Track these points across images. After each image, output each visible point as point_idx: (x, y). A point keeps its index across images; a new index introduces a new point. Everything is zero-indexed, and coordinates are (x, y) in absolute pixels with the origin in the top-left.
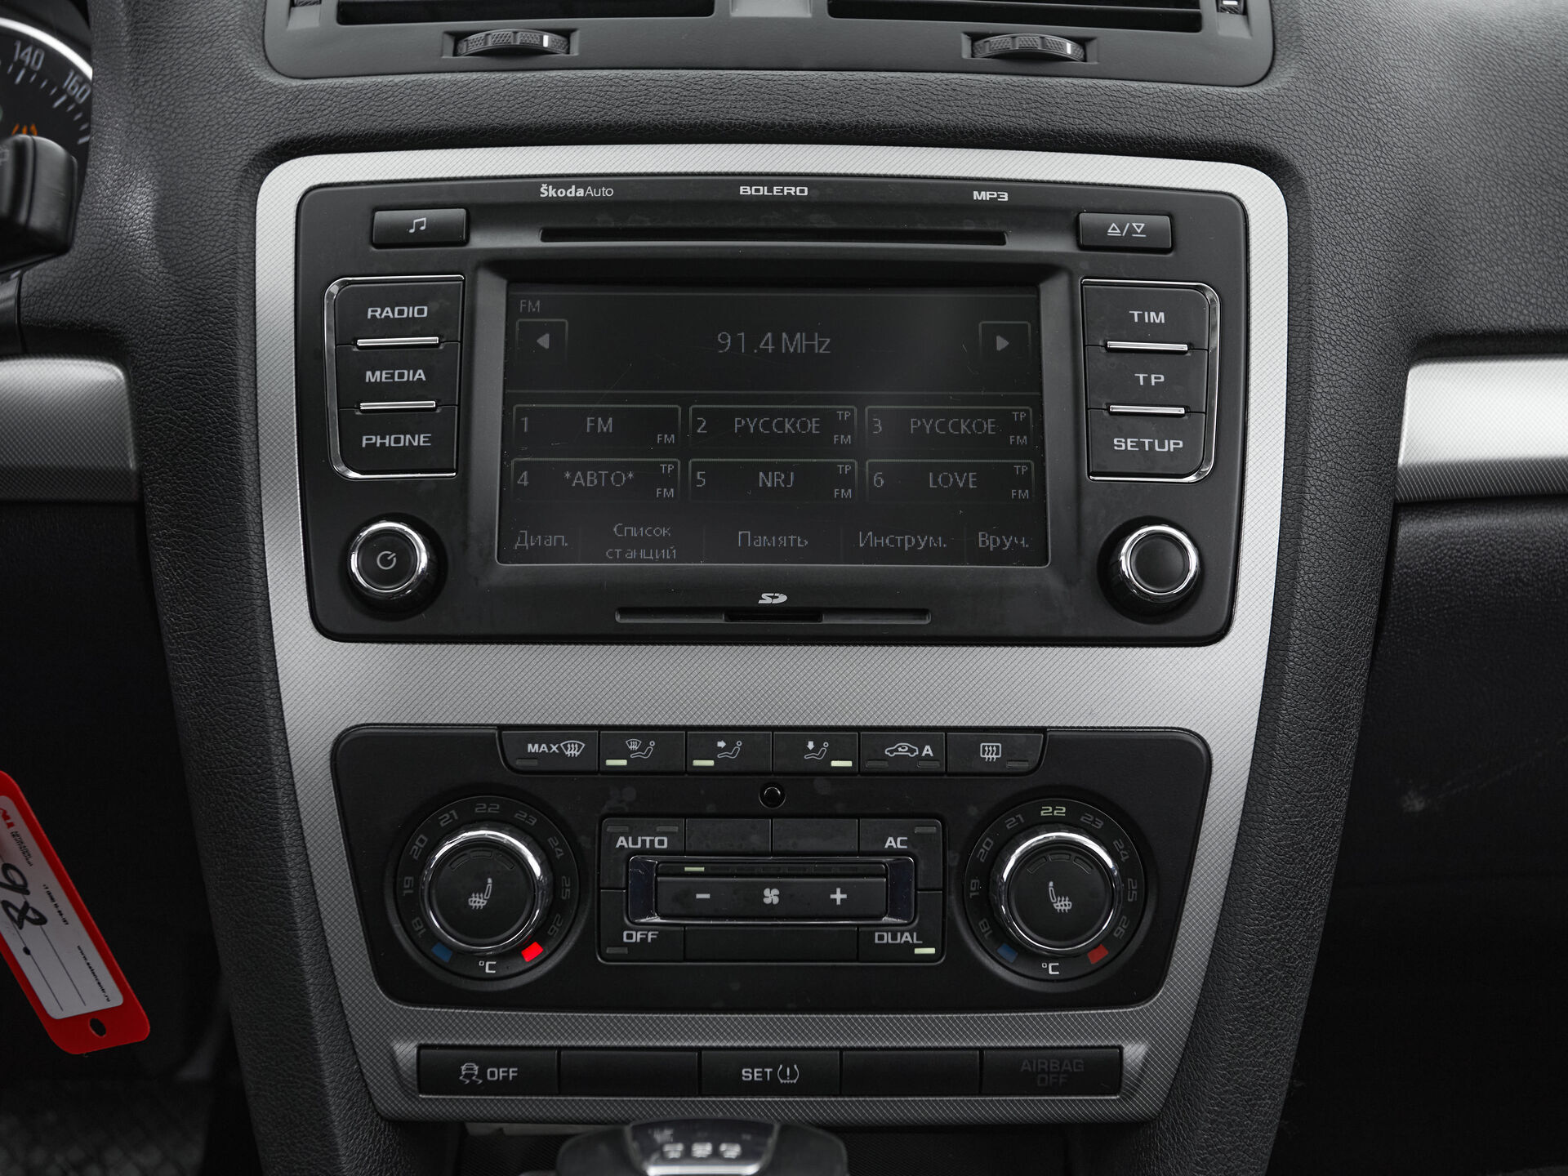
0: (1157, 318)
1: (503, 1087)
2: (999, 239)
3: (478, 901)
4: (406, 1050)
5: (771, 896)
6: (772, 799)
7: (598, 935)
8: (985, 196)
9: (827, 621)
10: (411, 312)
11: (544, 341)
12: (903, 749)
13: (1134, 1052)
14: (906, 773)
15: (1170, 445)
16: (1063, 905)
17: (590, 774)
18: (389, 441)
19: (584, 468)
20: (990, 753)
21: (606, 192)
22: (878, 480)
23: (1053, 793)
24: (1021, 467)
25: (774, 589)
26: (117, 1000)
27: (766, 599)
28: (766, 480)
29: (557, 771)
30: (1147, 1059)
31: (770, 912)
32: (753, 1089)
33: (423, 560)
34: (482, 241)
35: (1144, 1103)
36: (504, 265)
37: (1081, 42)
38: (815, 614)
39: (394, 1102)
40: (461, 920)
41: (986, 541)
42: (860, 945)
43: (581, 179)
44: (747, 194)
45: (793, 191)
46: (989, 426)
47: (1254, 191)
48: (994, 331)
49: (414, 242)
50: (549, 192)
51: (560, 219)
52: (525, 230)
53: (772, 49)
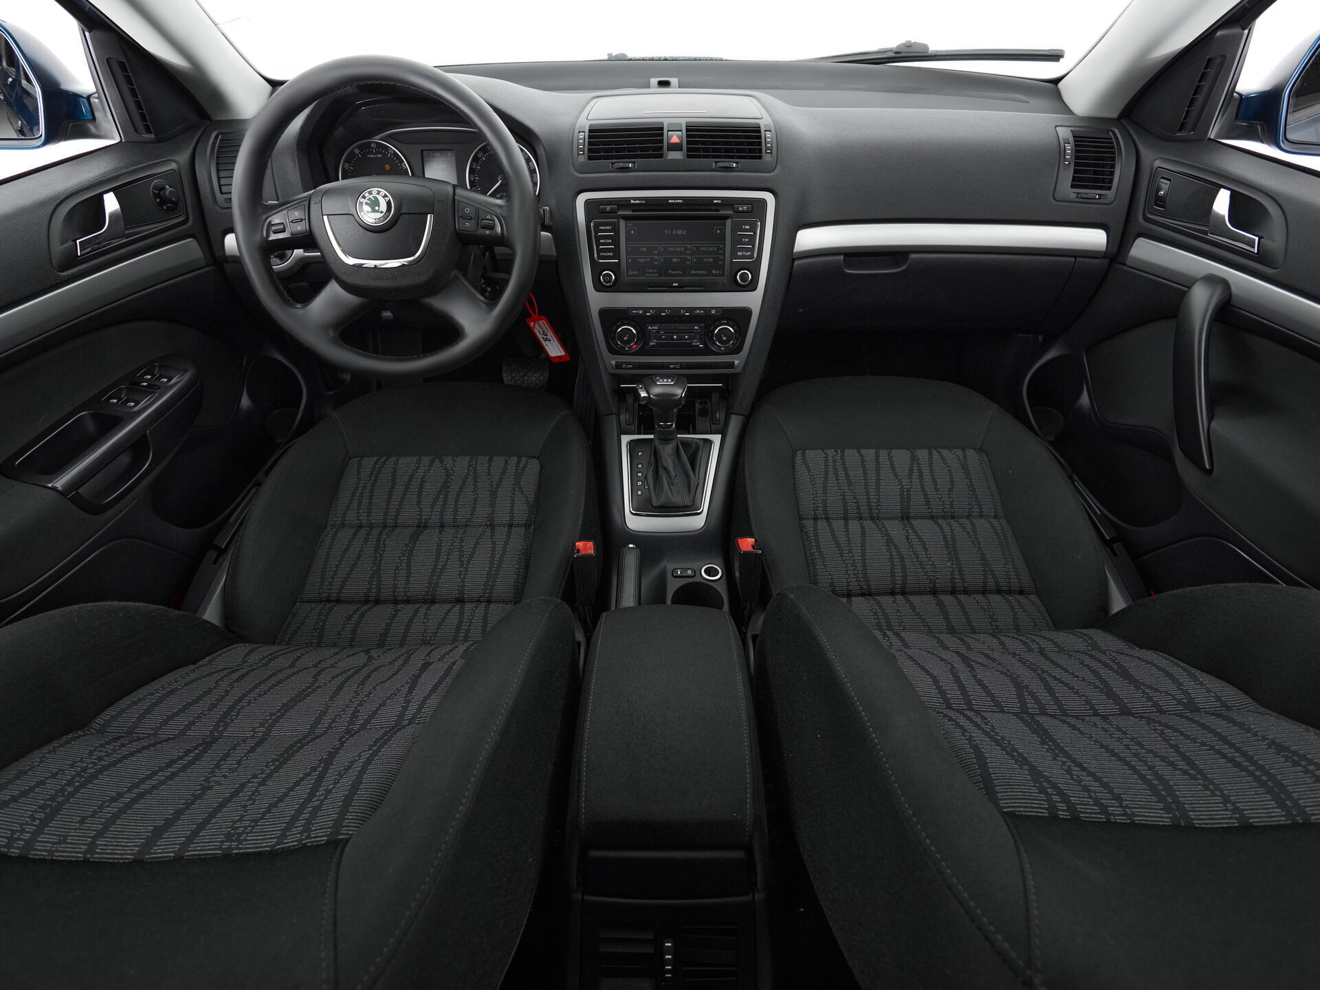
0: (747, 227)
1: (630, 368)
2: (718, 211)
3: (625, 338)
4: (613, 362)
5: (675, 337)
6: (675, 320)
7: (646, 343)
8: (716, 201)
9: (685, 288)
10: (608, 228)
11: (632, 232)
12: (698, 311)
13: (737, 362)
14: (699, 316)
15: (748, 253)
16: (725, 338)
17: (644, 317)
18: (605, 254)
19: (641, 258)
20: (713, 312)
21: (644, 202)
22: (695, 260)
23: (724, 319)
24: (721, 257)
25: (676, 282)
26: (564, 354)
27: (674, 285)
28: (674, 260)
29: (638, 316)
30: (739, 364)
31: (675, 340)
32: (672, 369)
33: (613, 277)
34: (619, 213)
35: (738, 370)
36: (626, 218)
37: (737, 163)
38: (683, 287)
39: (612, 371)
40: (622, 341)
41: (714, 272)
42: (690, 344)
43: (638, 198)
44: (670, 201)
45: (680, 201)
46: (715, 249)
47: (769, 198)
48: (717, 229)
49: (608, 212)
50: (632, 202)
51: (635, 207)
52: (628, 210)
53: (675, 166)
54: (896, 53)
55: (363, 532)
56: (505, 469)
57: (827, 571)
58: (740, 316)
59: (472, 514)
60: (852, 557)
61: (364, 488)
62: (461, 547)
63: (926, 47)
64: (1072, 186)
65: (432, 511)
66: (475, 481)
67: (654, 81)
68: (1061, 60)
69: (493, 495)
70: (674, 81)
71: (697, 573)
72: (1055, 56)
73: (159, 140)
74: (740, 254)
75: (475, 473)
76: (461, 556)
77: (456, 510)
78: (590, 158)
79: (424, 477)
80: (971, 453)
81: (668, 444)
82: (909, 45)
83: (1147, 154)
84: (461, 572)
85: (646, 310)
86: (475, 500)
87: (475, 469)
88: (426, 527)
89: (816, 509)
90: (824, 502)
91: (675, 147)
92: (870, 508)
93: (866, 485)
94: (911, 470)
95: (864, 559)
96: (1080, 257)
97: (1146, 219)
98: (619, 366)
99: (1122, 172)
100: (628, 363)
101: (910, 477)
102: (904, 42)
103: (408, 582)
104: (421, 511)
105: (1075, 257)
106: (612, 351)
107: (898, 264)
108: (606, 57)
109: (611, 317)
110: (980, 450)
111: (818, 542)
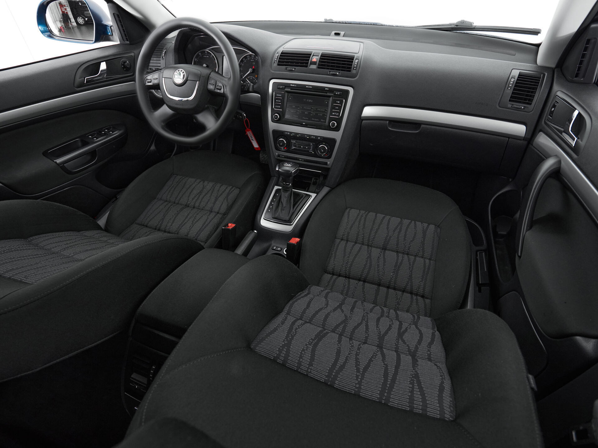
0: (339, 102)
1: (283, 158)
2: (327, 93)
3: (281, 144)
4: (277, 154)
5: (302, 147)
6: (303, 139)
7: (290, 148)
8: (326, 89)
9: (308, 126)
10: (280, 95)
11: (290, 98)
12: (313, 137)
13: (328, 163)
14: (312, 139)
15: (337, 114)
16: (322, 151)
17: (289, 136)
18: (278, 107)
20: (319, 138)
21: (296, 86)
22: (314, 114)
23: (324, 142)
24: (326, 114)
25: (304, 123)
26: (258, 147)
28: (306, 113)
29: (287, 135)
30: (329, 164)
31: (302, 148)
32: (300, 161)
33: (279, 117)
34: (286, 89)
35: (329, 167)
36: (288, 92)
37: (339, 73)
38: (307, 125)
39: (276, 158)
40: (280, 145)
41: (322, 120)
42: (308, 151)
44: (307, 87)
45: (310, 87)
46: (324, 110)
47: (351, 90)
48: (326, 101)
49: (281, 89)
50: (291, 85)
51: (292, 88)
52: (289, 89)
53: (313, 71)
54: (457, 26)
55: (166, 203)
56: (225, 190)
57: (334, 262)
58: (331, 142)
59: (206, 205)
60: (348, 259)
61: (173, 187)
62: (196, 217)
63: (471, 23)
64: (510, 101)
65: (192, 201)
66: (212, 192)
67: (334, 32)
68: (539, 34)
69: (216, 199)
70: (342, 33)
71: (282, 250)
72: (536, 32)
73: (131, 44)
74: (333, 114)
75: (213, 189)
76: (194, 220)
77: (200, 202)
78: (278, 65)
79: (195, 187)
80: (432, 227)
81: (286, 192)
82: (463, 22)
83: (556, 88)
84: (191, 226)
85: (291, 133)
86: (209, 200)
87: (214, 188)
88: (188, 206)
89: (343, 235)
90: (348, 233)
91: (314, 63)
92: (368, 241)
93: (371, 230)
94: (396, 228)
95: (353, 262)
96: (512, 138)
97: (545, 123)
98: (279, 156)
99: (539, 96)
100: (282, 155)
101: (394, 231)
102: (460, 20)
103: (171, 225)
104: (188, 200)
105: (509, 138)
106: (277, 149)
107: (416, 129)
109: (278, 134)
110: (438, 226)
111: (337, 249)
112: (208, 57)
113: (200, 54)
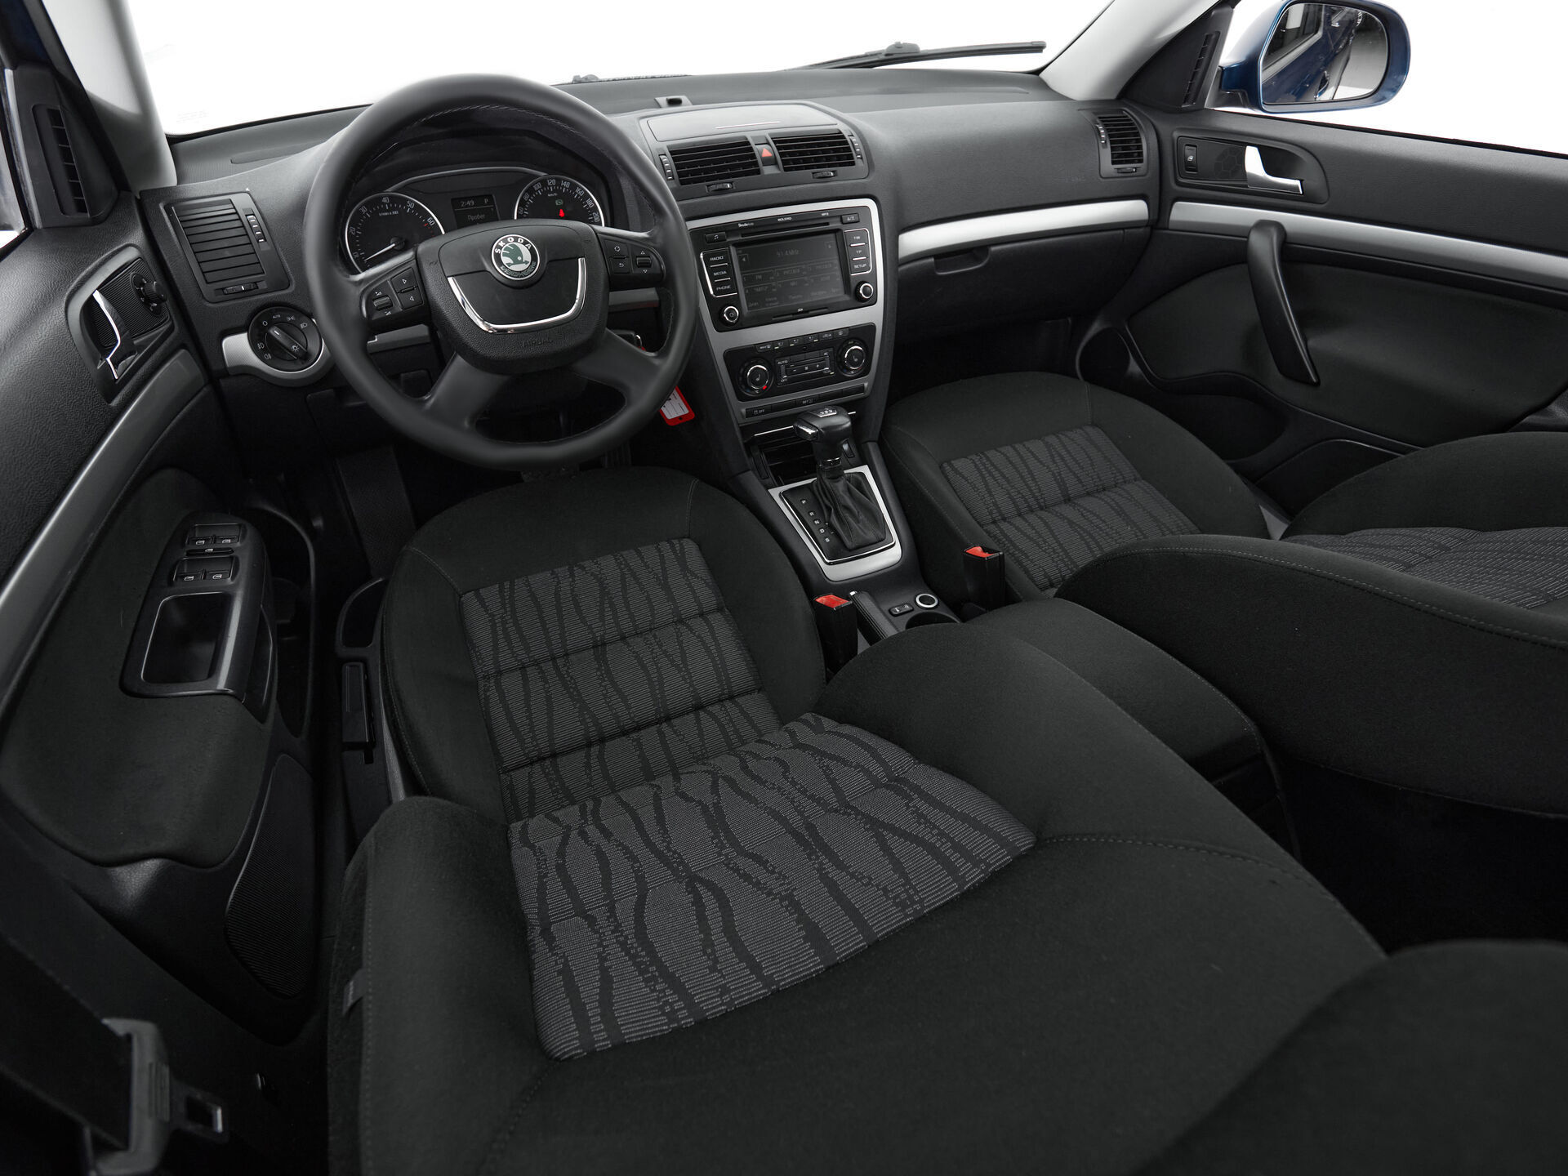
0: (858, 238)
1: (762, 413)
2: (827, 224)
3: (758, 379)
4: (744, 411)
5: (806, 368)
6: (804, 350)
7: (777, 381)
8: (824, 214)
9: (811, 312)
10: (719, 258)
11: (744, 260)
12: (826, 335)
13: (866, 384)
14: (827, 339)
15: (863, 266)
16: (856, 360)
17: (773, 351)
18: (722, 288)
19: (758, 287)
20: (840, 333)
21: (752, 224)
22: (812, 281)
23: (852, 339)
25: (800, 308)
26: (687, 411)
27: (799, 310)
28: (792, 284)
29: (766, 351)
30: (868, 387)
31: (806, 371)
32: (805, 405)
33: (738, 312)
34: (728, 239)
35: (868, 393)
36: (737, 245)
37: (833, 171)
38: (807, 312)
39: (741, 421)
40: (755, 383)
41: (833, 290)
42: (822, 374)
43: (742, 222)
44: (779, 220)
45: (788, 219)
46: (830, 265)
47: (869, 203)
48: (828, 244)
49: (717, 241)
50: (740, 225)
51: (745, 232)
52: (737, 235)
53: (773, 182)
54: (887, 55)
55: (532, 672)
56: (662, 557)
57: (1035, 565)
58: (863, 334)
59: (653, 615)
60: (1049, 545)
61: (504, 623)
62: (665, 652)
63: (915, 47)
64: (1113, 163)
65: (604, 625)
66: (635, 578)
67: (662, 100)
68: (1044, 51)
69: (666, 587)
70: (683, 98)
71: (914, 606)
72: (1037, 48)
73: (95, 222)
74: (856, 267)
75: (630, 569)
76: (672, 661)
77: (632, 617)
78: (682, 183)
79: (572, 590)
80: (1089, 429)
81: (838, 481)
82: (898, 46)
83: (1164, 128)
84: (683, 677)
85: (774, 343)
86: (648, 598)
87: (627, 565)
88: (604, 644)
89: (991, 513)
90: (995, 504)
91: (768, 162)
92: (1037, 499)
93: (1022, 477)
94: (1052, 456)
95: (1060, 545)
96: (1127, 228)
97: (1178, 184)
98: (750, 413)
99: (1148, 143)
100: (759, 408)
101: (1054, 462)
102: (893, 43)
103: (628, 707)
104: (590, 627)
105: (1123, 229)
106: (741, 397)
107: (978, 260)
108: (571, 80)
109: (739, 358)
110: (1094, 425)
111: (1010, 541)
112: (396, 213)
113: (364, 210)
